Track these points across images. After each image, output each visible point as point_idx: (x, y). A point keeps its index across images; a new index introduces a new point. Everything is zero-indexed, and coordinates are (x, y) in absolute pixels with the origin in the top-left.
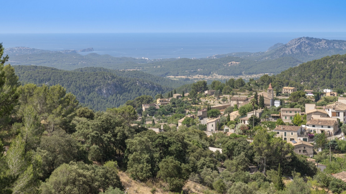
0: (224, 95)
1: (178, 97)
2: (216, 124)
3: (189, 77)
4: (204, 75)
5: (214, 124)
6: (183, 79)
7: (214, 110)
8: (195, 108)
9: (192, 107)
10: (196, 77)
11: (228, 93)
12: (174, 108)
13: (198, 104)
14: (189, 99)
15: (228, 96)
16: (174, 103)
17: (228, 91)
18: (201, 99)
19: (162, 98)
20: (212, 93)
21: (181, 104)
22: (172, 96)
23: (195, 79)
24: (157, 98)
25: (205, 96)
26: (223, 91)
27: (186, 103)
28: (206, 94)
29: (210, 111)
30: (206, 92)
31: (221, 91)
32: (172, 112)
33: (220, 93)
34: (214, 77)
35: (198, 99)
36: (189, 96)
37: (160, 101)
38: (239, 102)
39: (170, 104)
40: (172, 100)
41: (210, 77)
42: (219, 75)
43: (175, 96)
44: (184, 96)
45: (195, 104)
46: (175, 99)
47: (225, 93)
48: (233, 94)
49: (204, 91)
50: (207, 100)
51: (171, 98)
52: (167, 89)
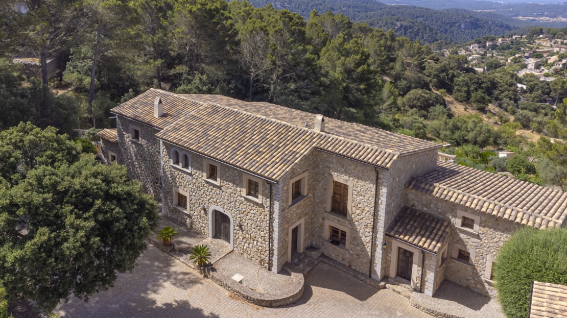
0: (556, 39)
1: (516, 38)
2: (535, 65)
3: (536, 19)
4: (550, 17)
5: (534, 64)
6: (530, 19)
7: (538, 53)
8: (529, 47)
9: (526, 46)
10: (542, 18)
11: (560, 38)
12: (512, 46)
13: (532, 44)
14: (525, 40)
15: (559, 41)
16: (512, 42)
17: (560, 36)
18: (536, 40)
19: (503, 37)
20: (546, 37)
21: (518, 43)
22: (512, 37)
23: (541, 20)
24: (500, 38)
25: (540, 39)
26: (556, 36)
27: (522, 43)
28: (541, 37)
29: (535, 54)
30: (541, 36)
31: (554, 36)
32: (510, 48)
33: (553, 38)
34: (559, 20)
35: (533, 40)
36: (525, 38)
37: (502, 40)
38: (562, 49)
39: (509, 43)
40: (511, 40)
41: (555, 19)
42: (563, 18)
43: (514, 37)
44: (521, 37)
45: (530, 44)
46: (514, 40)
47: (557, 38)
48: (564, 39)
49: (539, 35)
50: (540, 42)
51: (511, 39)
52: (514, 27)
